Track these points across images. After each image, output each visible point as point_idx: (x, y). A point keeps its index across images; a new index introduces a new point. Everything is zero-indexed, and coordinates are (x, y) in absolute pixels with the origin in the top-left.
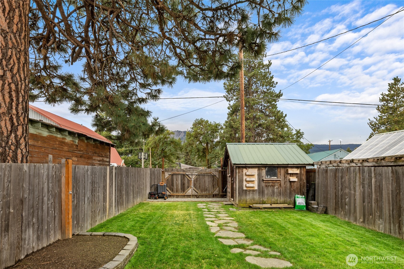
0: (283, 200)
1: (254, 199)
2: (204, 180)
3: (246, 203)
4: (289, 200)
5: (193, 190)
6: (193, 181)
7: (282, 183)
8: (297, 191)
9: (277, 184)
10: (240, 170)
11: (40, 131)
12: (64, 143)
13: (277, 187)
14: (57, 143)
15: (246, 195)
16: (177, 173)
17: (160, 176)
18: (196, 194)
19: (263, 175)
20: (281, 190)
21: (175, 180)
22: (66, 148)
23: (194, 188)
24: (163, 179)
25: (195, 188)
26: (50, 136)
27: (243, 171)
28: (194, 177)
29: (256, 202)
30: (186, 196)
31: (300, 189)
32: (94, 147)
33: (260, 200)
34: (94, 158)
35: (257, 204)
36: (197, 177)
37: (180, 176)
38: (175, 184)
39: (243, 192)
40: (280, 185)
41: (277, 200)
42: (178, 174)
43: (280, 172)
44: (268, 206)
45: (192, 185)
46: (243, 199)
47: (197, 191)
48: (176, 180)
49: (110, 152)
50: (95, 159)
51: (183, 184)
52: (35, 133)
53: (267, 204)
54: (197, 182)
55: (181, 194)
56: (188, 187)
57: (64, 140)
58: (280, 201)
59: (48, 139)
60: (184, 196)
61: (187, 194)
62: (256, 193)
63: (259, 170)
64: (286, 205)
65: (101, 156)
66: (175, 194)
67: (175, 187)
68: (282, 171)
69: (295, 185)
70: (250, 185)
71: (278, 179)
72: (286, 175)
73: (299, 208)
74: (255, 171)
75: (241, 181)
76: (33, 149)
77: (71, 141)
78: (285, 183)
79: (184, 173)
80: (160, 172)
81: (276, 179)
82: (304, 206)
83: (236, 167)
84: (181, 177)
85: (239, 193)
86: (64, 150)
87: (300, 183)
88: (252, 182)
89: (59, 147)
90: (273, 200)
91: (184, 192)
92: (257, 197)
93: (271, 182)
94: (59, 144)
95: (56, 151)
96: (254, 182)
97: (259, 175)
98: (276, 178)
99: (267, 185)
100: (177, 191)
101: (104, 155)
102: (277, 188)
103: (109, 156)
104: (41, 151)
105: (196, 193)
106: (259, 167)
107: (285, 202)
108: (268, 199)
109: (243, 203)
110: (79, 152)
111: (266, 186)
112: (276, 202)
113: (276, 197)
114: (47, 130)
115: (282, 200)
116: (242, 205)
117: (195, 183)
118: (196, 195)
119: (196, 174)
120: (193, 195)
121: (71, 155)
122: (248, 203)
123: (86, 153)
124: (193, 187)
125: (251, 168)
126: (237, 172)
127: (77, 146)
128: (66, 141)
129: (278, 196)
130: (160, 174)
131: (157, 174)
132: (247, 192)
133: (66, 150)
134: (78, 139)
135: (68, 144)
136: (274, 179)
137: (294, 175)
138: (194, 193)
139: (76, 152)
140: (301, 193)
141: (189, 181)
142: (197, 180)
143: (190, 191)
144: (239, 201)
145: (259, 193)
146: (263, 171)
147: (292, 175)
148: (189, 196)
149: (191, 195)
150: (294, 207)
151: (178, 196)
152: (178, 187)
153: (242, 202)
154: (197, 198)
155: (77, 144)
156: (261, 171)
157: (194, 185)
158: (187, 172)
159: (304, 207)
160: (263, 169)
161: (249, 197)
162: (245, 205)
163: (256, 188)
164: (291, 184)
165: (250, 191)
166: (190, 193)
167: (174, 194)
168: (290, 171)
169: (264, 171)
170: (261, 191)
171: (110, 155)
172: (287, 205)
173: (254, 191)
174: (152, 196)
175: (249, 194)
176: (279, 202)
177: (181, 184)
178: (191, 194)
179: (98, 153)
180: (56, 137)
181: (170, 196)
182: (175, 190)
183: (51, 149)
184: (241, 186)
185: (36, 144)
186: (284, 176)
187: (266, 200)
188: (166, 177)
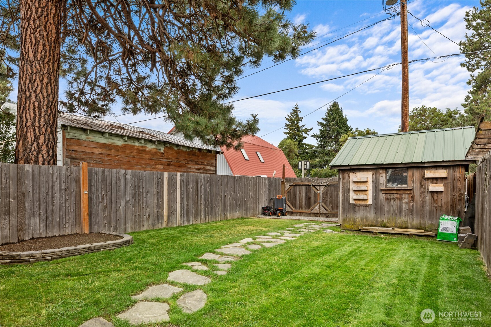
0: (419, 223)
1: (367, 219)
2: (336, 193)
3: (354, 224)
4: (430, 222)
5: (321, 206)
6: (321, 194)
7: (417, 194)
8: (444, 209)
9: (406, 196)
10: (346, 176)
11: (113, 141)
12: (145, 151)
13: (407, 200)
14: (135, 151)
15: (355, 211)
16: (300, 183)
17: (279, 188)
18: (326, 212)
19: (381, 182)
20: (413, 206)
21: (298, 192)
22: (147, 156)
23: (323, 204)
24: (282, 192)
25: (325, 203)
26: (125, 145)
27: (349, 177)
28: (322, 188)
29: (370, 224)
30: (311, 214)
31: (452, 206)
32: (188, 155)
33: (377, 220)
34: (189, 166)
35: (371, 226)
36: (326, 188)
37: (304, 188)
38: (298, 198)
39: (349, 207)
40: (413, 197)
41: (406, 222)
42: (302, 185)
43: (413, 176)
44: (389, 230)
45: (320, 200)
46: (349, 217)
47: (326, 208)
48: (300, 193)
49: (216, 160)
50: (190, 168)
51: (308, 199)
52: (107, 143)
53: (388, 227)
54: (326, 195)
55: (307, 211)
56: (315, 202)
57: (143, 148)
58: (411, 224)
59: (123, 148)
60: (310, 214)
61: (312, 212)
62: (370, 210)
63: (375, 174)
64: (421, 231)
65: (201, 164)
66: (298, 211)
67: (298, 202)
68: (417, 174)
69: (442, 200)
70: (361, 196)
71: (408, 188)
72: (424, 181)
73: (444, 238)
74: (368, 176)
75: (347, 191)
76: (104, 157)
77: (154, 149)
78: (421, 193)
79: (309, 183)
80: (279, 183)
81: (406, 189)
82: (453, 234)
83: (339, 170)
84: (306, 189)
85: (343, 208)
86: (144, 158)
87: (452, 195)
88: (364, 193)
89: (137, 155)
90: (399, 221)
91: (309, 209)
92: (371, 215)
93: (395, 192)
94: (136, 152)
95: (134, 159)
96: (366, 193)
97: (376, 183)
98: (405, 186)
99: (389, 197)
100: (301, 207)
101: (205, 163)
102: (406, 203)
103: (214, 164)
104: (115, 159)
105: (325, 210)
106: (375, 168)
107: (420, 226)
108: (389, 219)
109: (350, 223)
110: (166, 160)
111: (388, 199)
112: (404, 225)
113: (405, 217)
114: (122, 140)
115: (416, 222)
116: (348, 226)
117: (325, 196)
118: (325, 214)
119: (325, 184)
120: (321, 214)
121: (154, 163)
122: (357, 223)
123: (175, 161)
124: (321, 201)
125: (363, 172)
126: (341, 177)
127: (163, 153)
128: (147, 149)
129: (408, 215)
130: (279, 184)
131: (276, 184)
132: (356, 208)
133: (147, 158)
134: (164, 146)
135: (150, 152)
136: (403, 188)
137: (439, 181)
138: (323, 210)
139: (161, 160)
140: (453, 213)
141: (316, 194)
142: (327, 192)
143: (317, 208)
144: (344, 220)
145: (376, 209)
146: (381, 175)
147: (435, 181)
148: (316, 214)
149: (318, 214)
150: (436, 235)
151: (301, 214)
152: (302, 202)
153: (349, 221)
154: (327, 217)
155: (163, 152)
156: (378, 175)
157: (324, 200)
158: (313, 182)
159: (452, 236)
160: (381, 171)
161: (358, 216)
162: (352, 227)
163: (370, 201)
164: (433, 197)
165: (360, 206)
166: (317, 210)
167: (296, 211)
168: (429, 174)
169: (383, 176)
170: (377, 207)
171: (216, 164)
172: (423, 231)
173: (366, 206)
174: (266, 211)
175: (359, 210)
176: (409, 226)
177: (306, 198)
178: (318, 212)
179: (196, 160)
180: (133, 146)
181: (292, 213)
182: (298, 206)
183: (127, 158)
184: (347, 198)
185: (108, 152)
186: (421, 183)
187: (386, 220)
188: (287, 188)
